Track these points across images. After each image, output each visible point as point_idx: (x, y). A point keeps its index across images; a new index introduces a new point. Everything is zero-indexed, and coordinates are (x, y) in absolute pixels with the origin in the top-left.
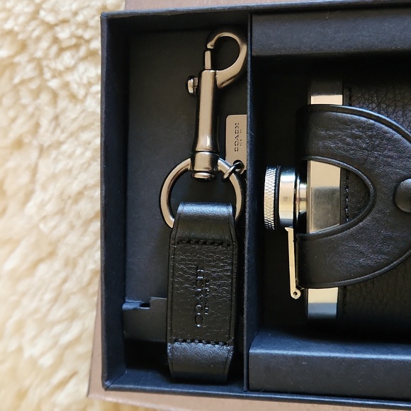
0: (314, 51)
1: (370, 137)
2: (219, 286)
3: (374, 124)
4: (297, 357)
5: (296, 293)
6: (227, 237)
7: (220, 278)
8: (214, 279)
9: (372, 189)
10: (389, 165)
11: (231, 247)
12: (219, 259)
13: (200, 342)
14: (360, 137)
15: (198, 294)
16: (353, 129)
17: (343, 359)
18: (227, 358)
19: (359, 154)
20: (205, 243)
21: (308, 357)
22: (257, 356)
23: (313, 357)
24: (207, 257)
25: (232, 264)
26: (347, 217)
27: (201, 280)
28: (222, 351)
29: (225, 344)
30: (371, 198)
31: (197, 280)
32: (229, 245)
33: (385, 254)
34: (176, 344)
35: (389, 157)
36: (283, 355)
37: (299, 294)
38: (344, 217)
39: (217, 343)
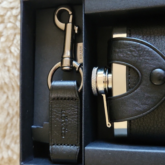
1: (138, 51)
2: (72, 119)
3: (140, 45)
4: (107, 151)
5: (109, 125)
6: (74, 96)
7: (73, 115)
8: (70, 115)
9: (140, 75)
10: (147, 63)
11: (77, 100)
12: (72, 106)
13: (65, 145)
14: (134, 51)
15: (62, 123)
16: (130, 47)
17: (128, 152)
18: (77, 152)
19: (134, 59)
20: (65, 99)
21: (112, 151)
22: (88, 150)
23: (114, 151)
24: (66, 105)
25: (78, 108)
26: (130, 88)
27: (64, 116)
28: (75, 149)
29: (76, 145)
30: (140, 79)
31: (62, 116)
32: (76, 100)
33: (147, 105)
34: (54, 146)
35: (147, 59)
36: (100, 150)
37: (110, 125)
38: (128, 88)
39: (72, 145)
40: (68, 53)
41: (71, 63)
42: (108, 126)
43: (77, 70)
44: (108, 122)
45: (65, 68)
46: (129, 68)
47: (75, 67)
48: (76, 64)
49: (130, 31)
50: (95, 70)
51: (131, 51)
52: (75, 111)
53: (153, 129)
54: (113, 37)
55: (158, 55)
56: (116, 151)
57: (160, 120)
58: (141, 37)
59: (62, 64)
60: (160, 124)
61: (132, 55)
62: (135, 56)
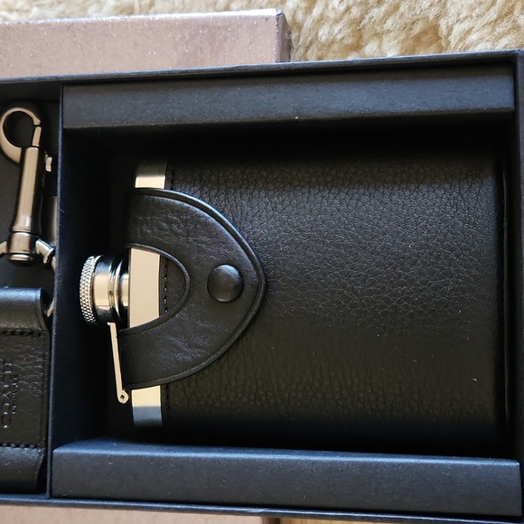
0: (125, 124)
1: (185, 221)
2: (29, 381)
3: (188, 208)
4: (104, 457)
6: (35, 326)
7: (31, 372)
8: (24, 373)
11: (42, 337)
12: (28, 351)
13: (9, 445)
14: (175, 222)
15: (5, 391)
16: (167, 213)
17: (152, 459)
18: (37, 463)
19: (174, 239)
20: (13, 333)
21: (115, 456)
22: (61, 456)
23: (120, 456)
24: (18, 348)
25: (43, 356)
26: (166, 309)
27: (10, 375)
28: (33, 454)
29: (36, 447)
30: (188, 287)
31: (4, 375)
32: (39, 335)
35: (203, 242)
36: (89, 455)
37: (126, 398)
38: (163, 307)
39: (27, 446)
40: (24, 221)
41: (32, 245)
42: (120, 400)
43: (45, 261)
44: (120, 391)
45: (16, 257)
46: (165, 262)
47: (40, 254)
48: (43, 247)
49: (173, 173)
50: (92, 261)
51: (169, 221)
52: (37, 364)
53: (218, 404)
54: (136, 186)
55: (227, 232)
56: (125, 457)
57: (234, 384)
58: (196, 188)
59: (9, 246)
60: (233, 394)
61: (171, 230)
62: (177, 234)
